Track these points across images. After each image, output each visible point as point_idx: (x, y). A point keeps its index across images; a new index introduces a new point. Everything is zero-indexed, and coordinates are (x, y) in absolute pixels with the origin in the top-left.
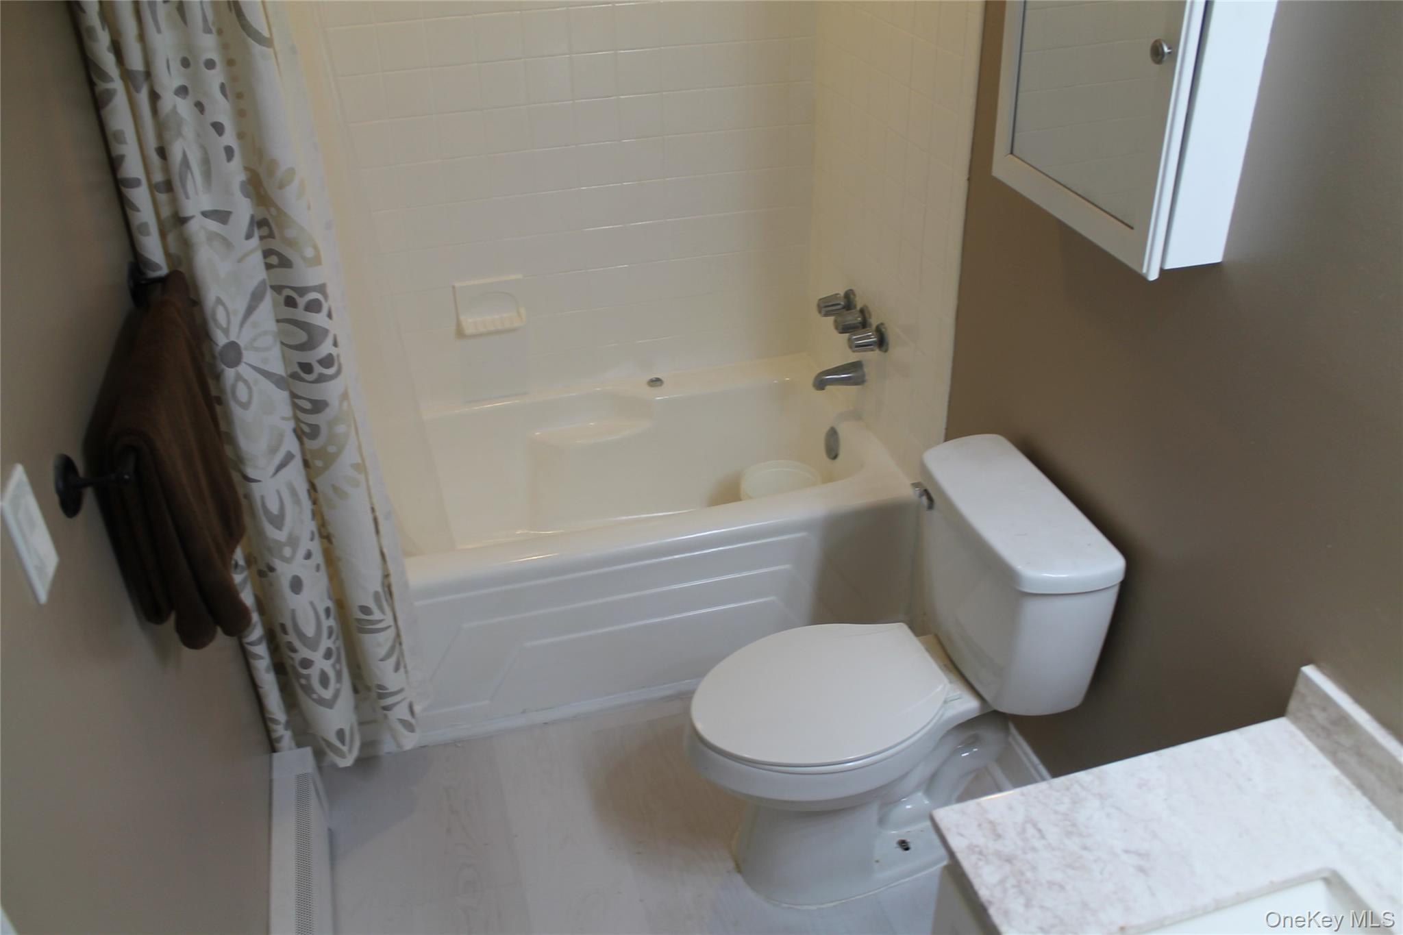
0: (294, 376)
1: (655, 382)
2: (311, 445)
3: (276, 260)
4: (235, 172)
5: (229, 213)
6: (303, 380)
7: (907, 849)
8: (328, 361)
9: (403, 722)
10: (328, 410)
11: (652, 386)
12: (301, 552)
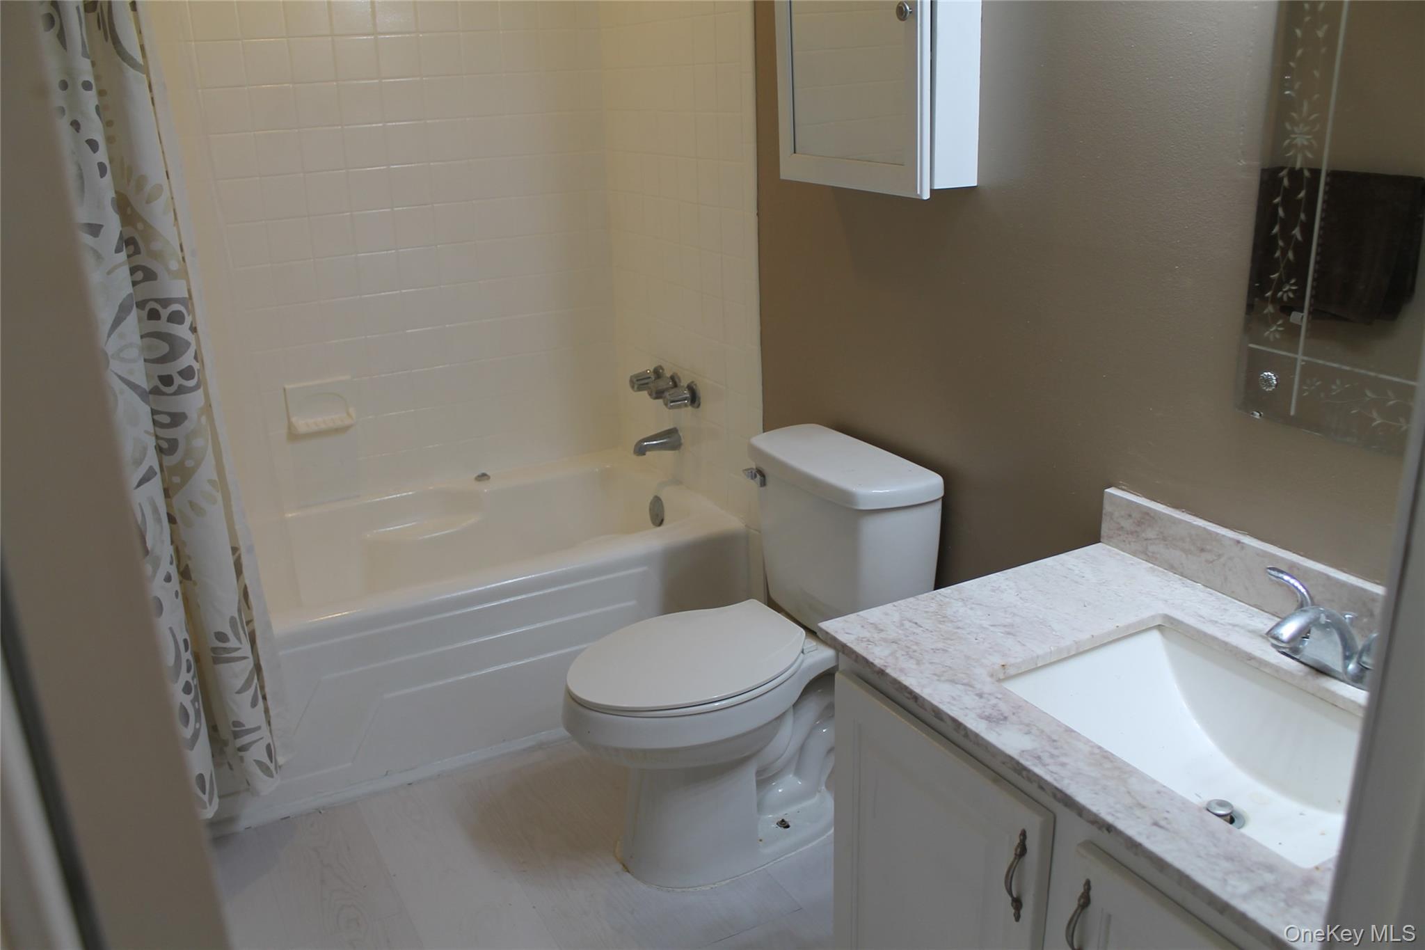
0: (155, 391)
1: (483, 477)
2: (169, 461)
3: (143, 274)
4: (106, 187)
5: (101, 226)
6: (164, 394)
7: (788, 827)
8: (187, 373)
9: (259, 763)
10: (186, 423)
11: (479, 480)
12: (161, 575)
